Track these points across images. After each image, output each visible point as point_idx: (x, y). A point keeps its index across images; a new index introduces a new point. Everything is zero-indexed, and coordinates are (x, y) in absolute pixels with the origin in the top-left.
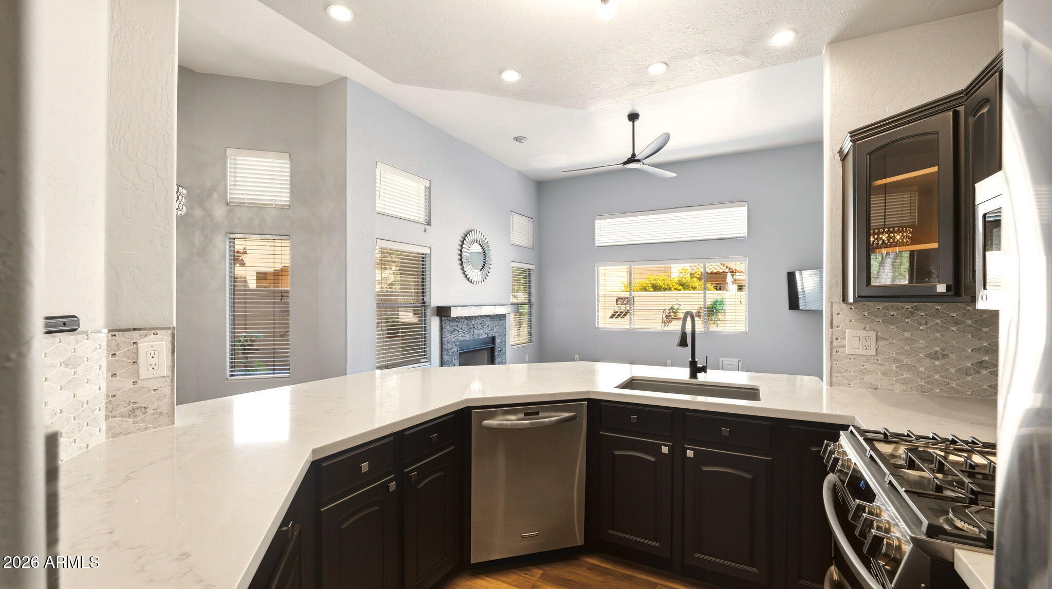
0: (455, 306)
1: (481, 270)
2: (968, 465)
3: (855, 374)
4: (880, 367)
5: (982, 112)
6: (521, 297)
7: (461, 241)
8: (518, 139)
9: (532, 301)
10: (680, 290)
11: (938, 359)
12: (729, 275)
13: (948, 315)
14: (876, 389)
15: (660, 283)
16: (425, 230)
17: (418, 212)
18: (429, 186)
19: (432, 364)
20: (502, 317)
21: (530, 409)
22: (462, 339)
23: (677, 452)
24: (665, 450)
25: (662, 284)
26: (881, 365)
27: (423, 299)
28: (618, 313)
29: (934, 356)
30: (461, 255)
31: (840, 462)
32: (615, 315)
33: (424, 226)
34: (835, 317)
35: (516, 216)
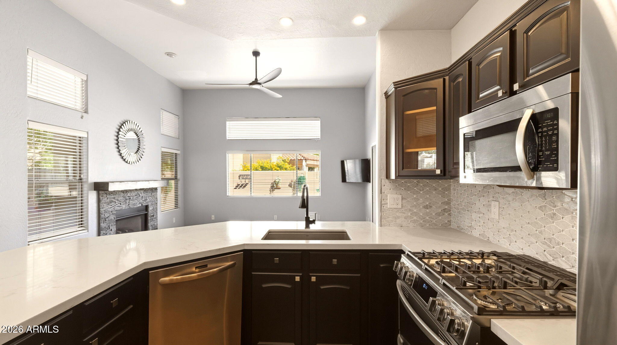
0: (113, 182)
1: (135, 153)
2: (467, 266)
3: (392, 219)
4: (403, 214)
5: (457, 81)
6: (169, 174)
7: (117, 128)
8: (169, 54)
9: (178, 177)
10: (278, 170)
11: (428, 209)
12: (304, 161)
13: (432, 185)
14: (401, 226)
15: (265, 165)
16: (82, 117)
17: (75, 101)
18: (86, 79)
19: (90, 231)
20: (155, 190)
21: (201, 263)
22: (119, 208)
23: (305, 279)
24: (298, 279)
25: (267, 166)
26: (404, 213)
27: (80, 176)
28: (240, 185)
29: (426, 207)
30: (117, 140)
31: (408, 274)
32: (238, 186)
33: (81, 113)
34: (383, 187)
35: (165, 113)
